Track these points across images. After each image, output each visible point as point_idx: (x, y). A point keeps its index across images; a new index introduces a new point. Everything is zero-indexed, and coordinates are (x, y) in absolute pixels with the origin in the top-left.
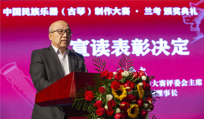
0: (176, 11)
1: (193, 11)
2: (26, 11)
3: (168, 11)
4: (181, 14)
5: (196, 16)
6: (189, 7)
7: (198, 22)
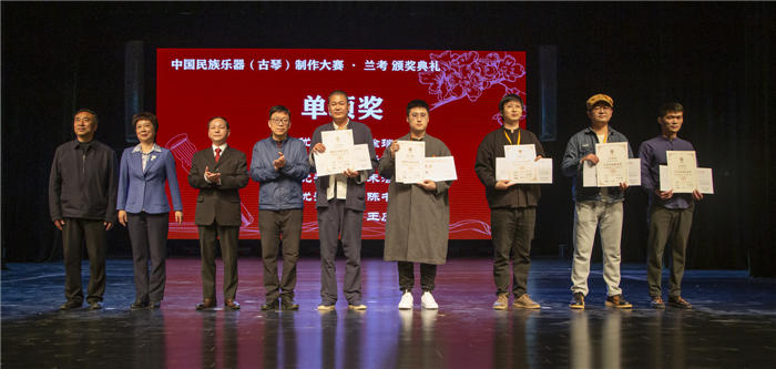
0: (410, 66)
1: (434, 66)
2: (201, 64)
3: (398, 66)
4: (417, 69)
5: (438, 73)
6: (428, 61)
7: (440, 83)
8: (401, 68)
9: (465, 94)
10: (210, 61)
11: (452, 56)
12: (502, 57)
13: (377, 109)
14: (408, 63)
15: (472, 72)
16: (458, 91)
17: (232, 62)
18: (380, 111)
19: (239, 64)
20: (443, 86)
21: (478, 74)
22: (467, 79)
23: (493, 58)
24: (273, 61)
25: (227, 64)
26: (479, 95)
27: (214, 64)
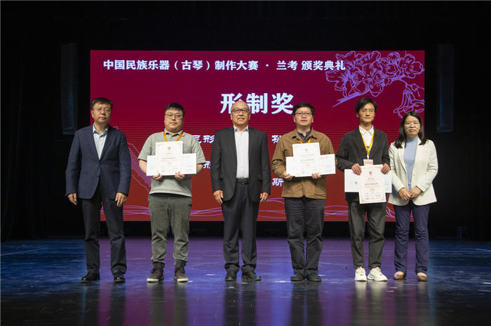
0: (318, 65)
1: (340, 65)
2: (131, 64)
3: (307, 65)
4: (324, 68)
5: (343, 71)
6: (334, 61)
7: (345, 80)
8: (309, 67)
9: (367, 90)
10: (139, 62)
11: (356, 56)
12: (402, 55)
13: (288, 104)
14: (316, 63)
15: (375, 70)
16: (361, 87)
17: (158, 63)
18: (291, 106)
19: (165, 65)
20: (348, 83)
21: (380, 72)
22: (370, 77)
23: (394, 57)
24: (195, 62)
25: (154, 65)
26: (381, 91)
27: (142, 65)
